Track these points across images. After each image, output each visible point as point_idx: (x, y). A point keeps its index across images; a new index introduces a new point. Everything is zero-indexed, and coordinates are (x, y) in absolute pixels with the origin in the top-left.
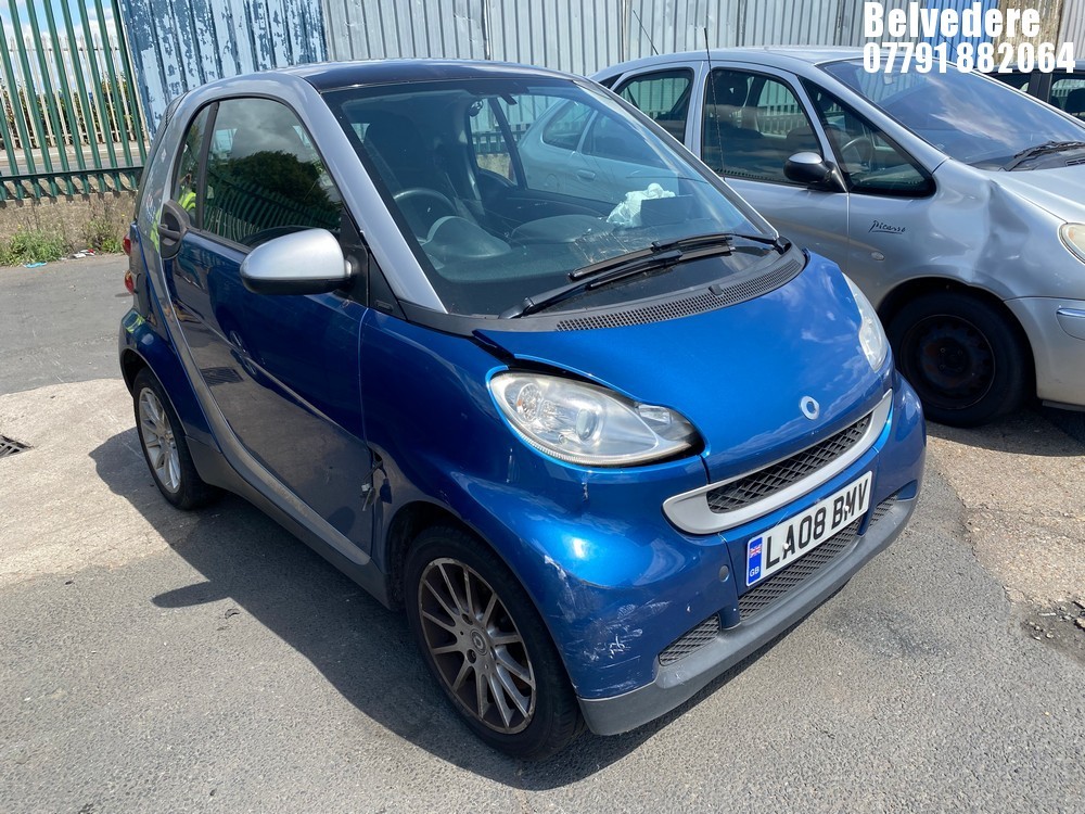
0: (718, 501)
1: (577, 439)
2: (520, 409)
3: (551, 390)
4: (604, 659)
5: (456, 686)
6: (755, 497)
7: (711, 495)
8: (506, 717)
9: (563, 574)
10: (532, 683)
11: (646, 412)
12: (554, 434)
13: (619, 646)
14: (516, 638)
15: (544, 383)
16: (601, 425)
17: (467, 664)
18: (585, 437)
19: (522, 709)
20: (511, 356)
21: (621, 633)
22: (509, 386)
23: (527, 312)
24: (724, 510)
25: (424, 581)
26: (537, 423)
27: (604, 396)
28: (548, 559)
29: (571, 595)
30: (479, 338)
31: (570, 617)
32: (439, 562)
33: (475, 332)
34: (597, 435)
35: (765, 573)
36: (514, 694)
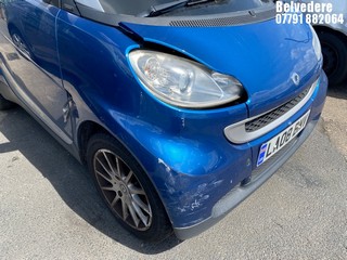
0: (250, 126)
1: (179, 92)
2: (146, 72)
3: (165, 62)
4: (189, 211)
5: (113, 204)
6: (266, 123)
7: (247, 124)
8: (137, 223)
9: (169, 169)
10: (150, 214)
11: (217, 77)
12: (166, 89)
13: (197, 204)
14: (142, 192)
15: (161, 57)
16: (192, 84)
17: (118, 197)
18: (183, 91)
19: (145, 222)
20: (142, 39)
21: (198, 198)
22: (140, 58)
23: (152, 15)
24: (251, 130)
25: (96, 157)
26: (156, 82)
27: (195, 67)
28: (161, 161)
29: (173, 180)
30: (123, 27)
31: (171, 191)
32: (103, 151)
33: (120, 24)
34: (189, 89)
35: (265, 159)
36: (141, 215)
